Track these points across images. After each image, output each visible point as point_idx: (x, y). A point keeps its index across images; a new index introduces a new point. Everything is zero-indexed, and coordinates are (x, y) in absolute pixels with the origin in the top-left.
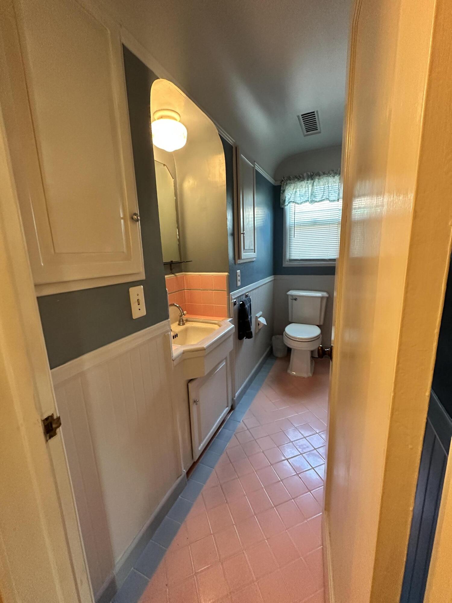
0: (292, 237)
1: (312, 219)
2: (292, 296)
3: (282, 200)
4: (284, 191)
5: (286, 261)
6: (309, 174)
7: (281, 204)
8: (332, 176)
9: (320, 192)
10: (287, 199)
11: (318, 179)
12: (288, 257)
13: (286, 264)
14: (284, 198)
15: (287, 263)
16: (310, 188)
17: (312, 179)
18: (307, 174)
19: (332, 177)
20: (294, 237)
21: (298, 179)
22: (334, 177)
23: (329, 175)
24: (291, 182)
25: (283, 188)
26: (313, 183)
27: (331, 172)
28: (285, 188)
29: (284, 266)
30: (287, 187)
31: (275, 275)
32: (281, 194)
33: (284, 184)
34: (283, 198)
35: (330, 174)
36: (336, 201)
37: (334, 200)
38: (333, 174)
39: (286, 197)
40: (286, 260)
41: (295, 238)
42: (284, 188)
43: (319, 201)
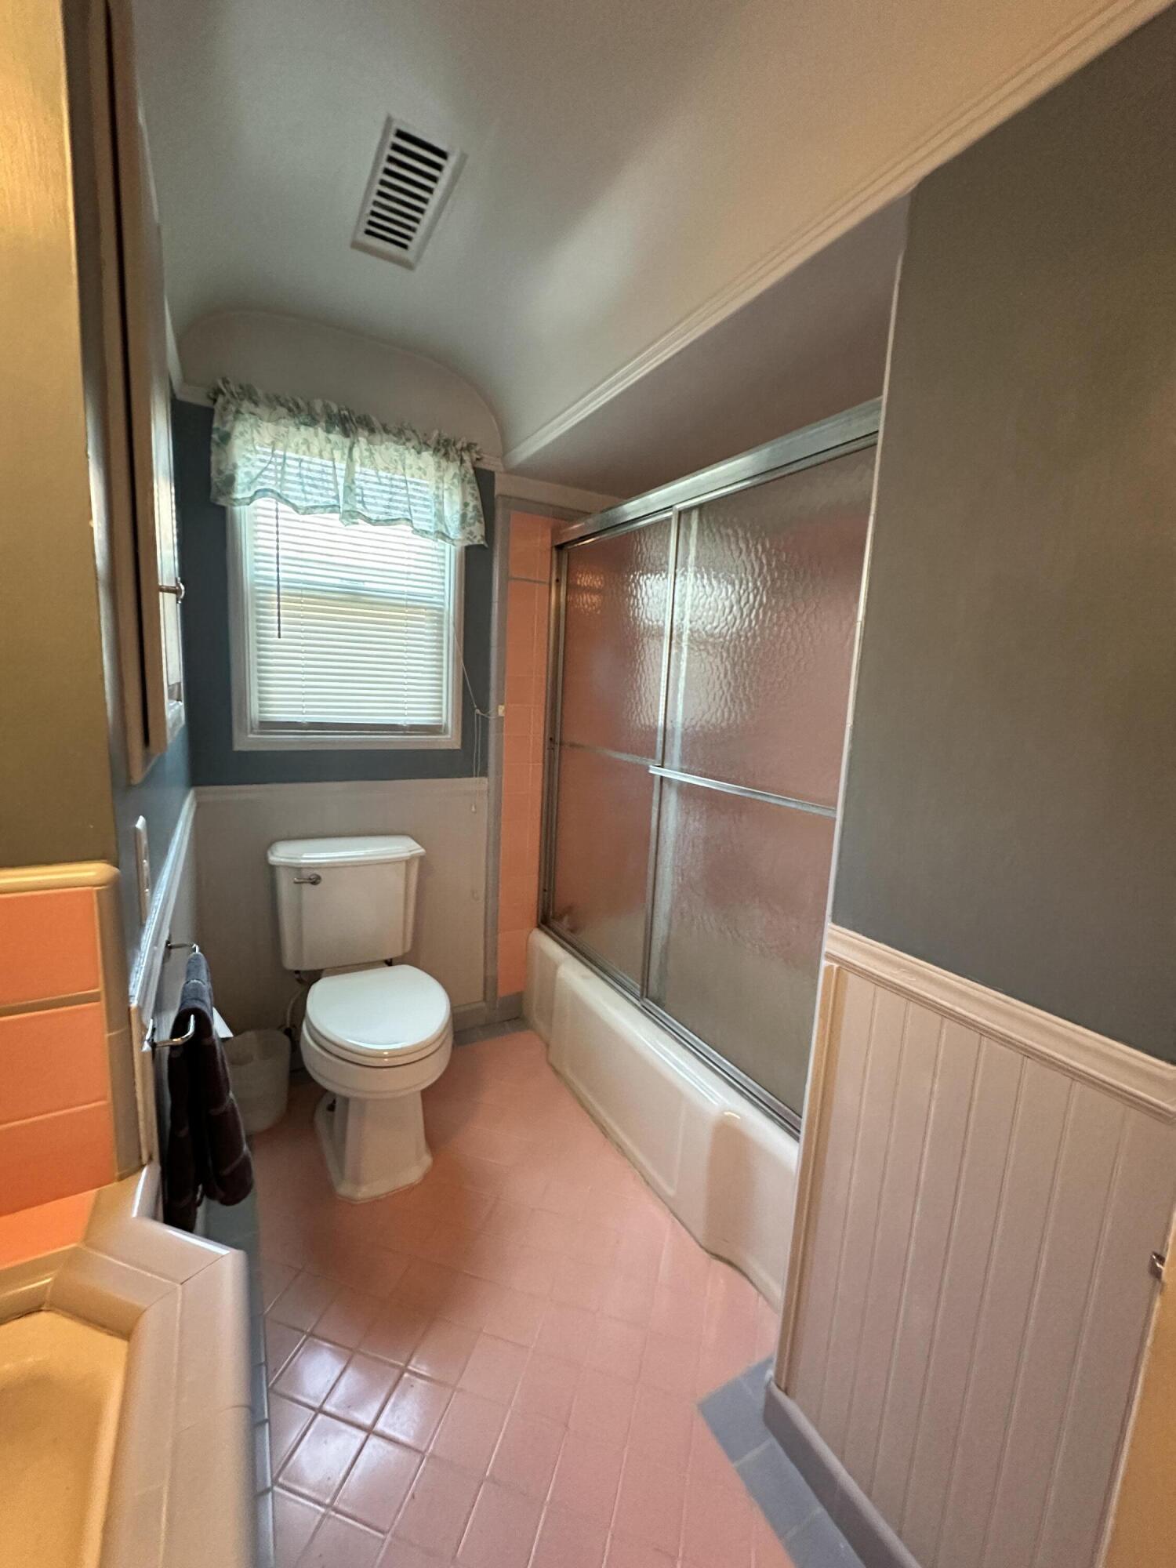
0: (273, 636)
1: (342, 579)
2: (298, 869)
3: (220, 472)
4: (226, 438)
5: (249, 730)
6: (335, 410)
7: (214, 490)
8: (413, 447)
9: (378, 491)
10: (241, 477)
11: (370, 442)
12: (254, 711)
13: (245, 741)
14: (231, 467)
15: (251, 736)
16: (341, 465)
17: (346, 433)
18: (326, 407)
19: (412, 451)
20: (279, 637)
21: (290, 410)
22: (419, 453)
23: (404, 440)
24: (258, 410)
25: (224, 423)
26: (351, 449)
27: (408, 433)
28: (233, 428)
29: (237, 747)
30: (239, 428)
31: (201, 789)
32: (214, 448)
33: (225, 409)
34: (222, 467)
35: (408, 440)
36: (432, 537)
37: (426, 532)
38: (414, 442)
39: (235, 466)
40: (249, 724)
41: (282, 640)
42: (227, 428)
43: (377, 522)
